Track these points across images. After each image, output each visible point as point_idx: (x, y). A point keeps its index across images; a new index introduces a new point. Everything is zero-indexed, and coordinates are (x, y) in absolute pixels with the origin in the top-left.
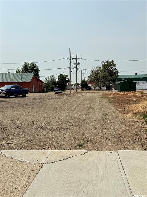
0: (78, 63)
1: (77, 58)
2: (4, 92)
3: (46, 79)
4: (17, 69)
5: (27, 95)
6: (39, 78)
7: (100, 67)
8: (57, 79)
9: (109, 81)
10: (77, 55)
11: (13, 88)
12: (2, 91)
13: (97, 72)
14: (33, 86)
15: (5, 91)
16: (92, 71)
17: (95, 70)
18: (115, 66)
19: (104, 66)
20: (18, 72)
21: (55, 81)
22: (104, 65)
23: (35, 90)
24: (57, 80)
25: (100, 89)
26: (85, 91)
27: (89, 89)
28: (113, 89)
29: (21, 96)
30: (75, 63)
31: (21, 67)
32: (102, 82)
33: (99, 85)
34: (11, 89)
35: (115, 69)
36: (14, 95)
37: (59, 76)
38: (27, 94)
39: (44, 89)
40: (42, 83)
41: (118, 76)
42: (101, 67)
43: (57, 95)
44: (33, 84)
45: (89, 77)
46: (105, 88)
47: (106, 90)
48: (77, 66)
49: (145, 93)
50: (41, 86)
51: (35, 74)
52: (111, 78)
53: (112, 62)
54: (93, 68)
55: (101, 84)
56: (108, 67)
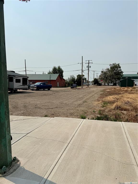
3: (69, 78)
8: (76, 78)
14: (58, 83)
15: (36, 86)
16: (102, 72)
18: (120, 68)
19: (111, 68)
23: (59, 86)
25: (108, 85)
27: (100, 85)
28: (117, 85)
29: (47, 89)
32: (110, 80)
34: (40, 85)
35: (121, 70)
38: (51, 88)
39: (66, 85)
41: (123, 75)
43: (72, 89)
45: (100, 76)
46: (112, 84)
51: (59, 75)
56: (115, 68)
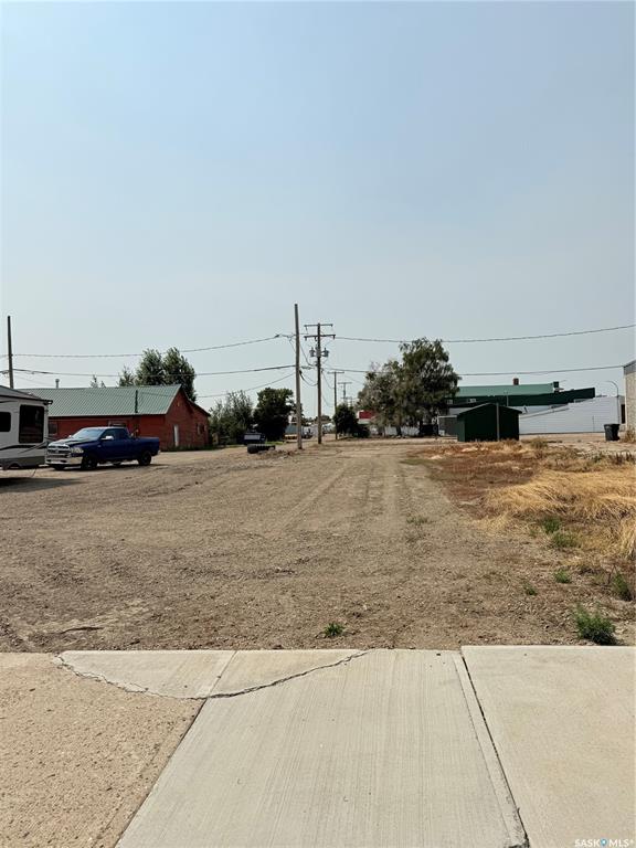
0: (322, 350)
1: (319, 336)
2: (78, 450)
3: (219, 406)
4: (122, 374)
5: (154, 460)
6: (194, 399)
7: (396, 363)
8: (255, 404)
9: (428, 407)
10: (319, 326)
11: (108, 437)
12: (71, 446)
13: (388, 376)
14: (176, 429)
15: (83, 448)
16: (371, 376)
17: (381, 370)
18: (445, 358)
19: (409, 359)
20: (126, 382)
21: (249, 410)
22: (411, 354)
23: (180, 441)
24: (254, 407)
25: (399, 433)
26: (348, 443)
27: (362, 433)
28: (442, 432)
29: (135, 462)
30: (312, 352)
31: (134, 367)
32: (406, 409)
33: (396, 420)
34: (100, 440)
35: (448, 368)
36: (112, 461)
37: (261, 395)
38: (156, 454)
39: (211, 439)
40: (204, 418)
41: (458, 389)
42: (401, 363)
43: (256, 456)
44: (177, 423)
45: (361, 395)
46: (415, 431)
47: (420, 436)
48: (319, 359)
49: (550, 445)
50: (202, 428)
51: (181, 389)
52: (435, 397)
53: (438, 344)
54: (372, 366)
55: (401, 418)
56: (423, 360)
